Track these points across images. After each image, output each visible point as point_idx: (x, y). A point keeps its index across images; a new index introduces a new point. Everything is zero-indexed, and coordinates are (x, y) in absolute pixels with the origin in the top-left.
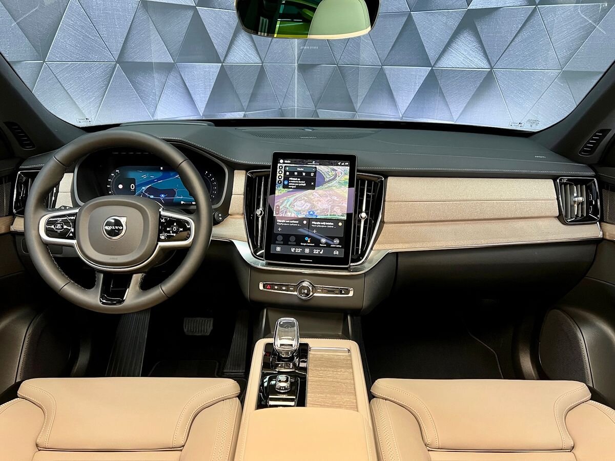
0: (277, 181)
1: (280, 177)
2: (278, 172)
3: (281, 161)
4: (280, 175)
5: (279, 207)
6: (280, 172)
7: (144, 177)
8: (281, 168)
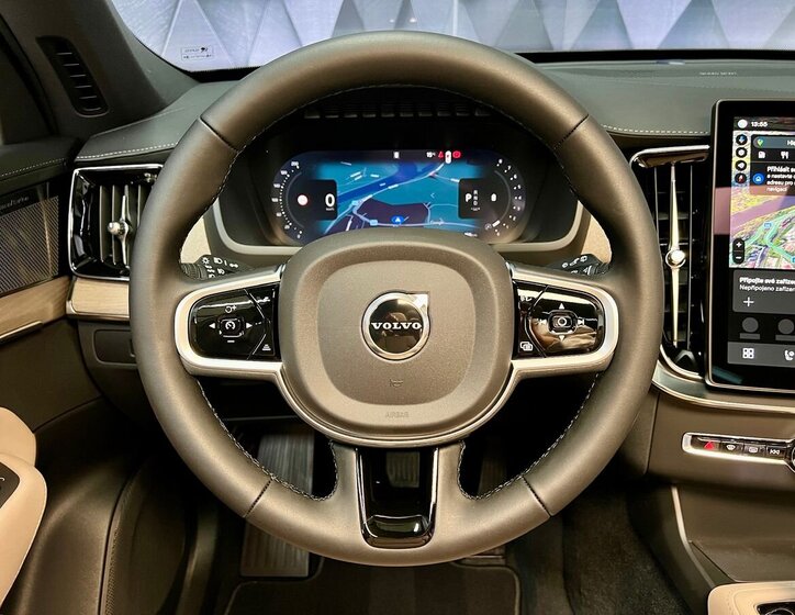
0: (733, 177)
1: (742, 165)
2: (734, 153)
3: (743, 123)
4: (741, 159)
5: (743, 242)
6: (741, 153)
7: (357, 175)
8: (741, 140)
